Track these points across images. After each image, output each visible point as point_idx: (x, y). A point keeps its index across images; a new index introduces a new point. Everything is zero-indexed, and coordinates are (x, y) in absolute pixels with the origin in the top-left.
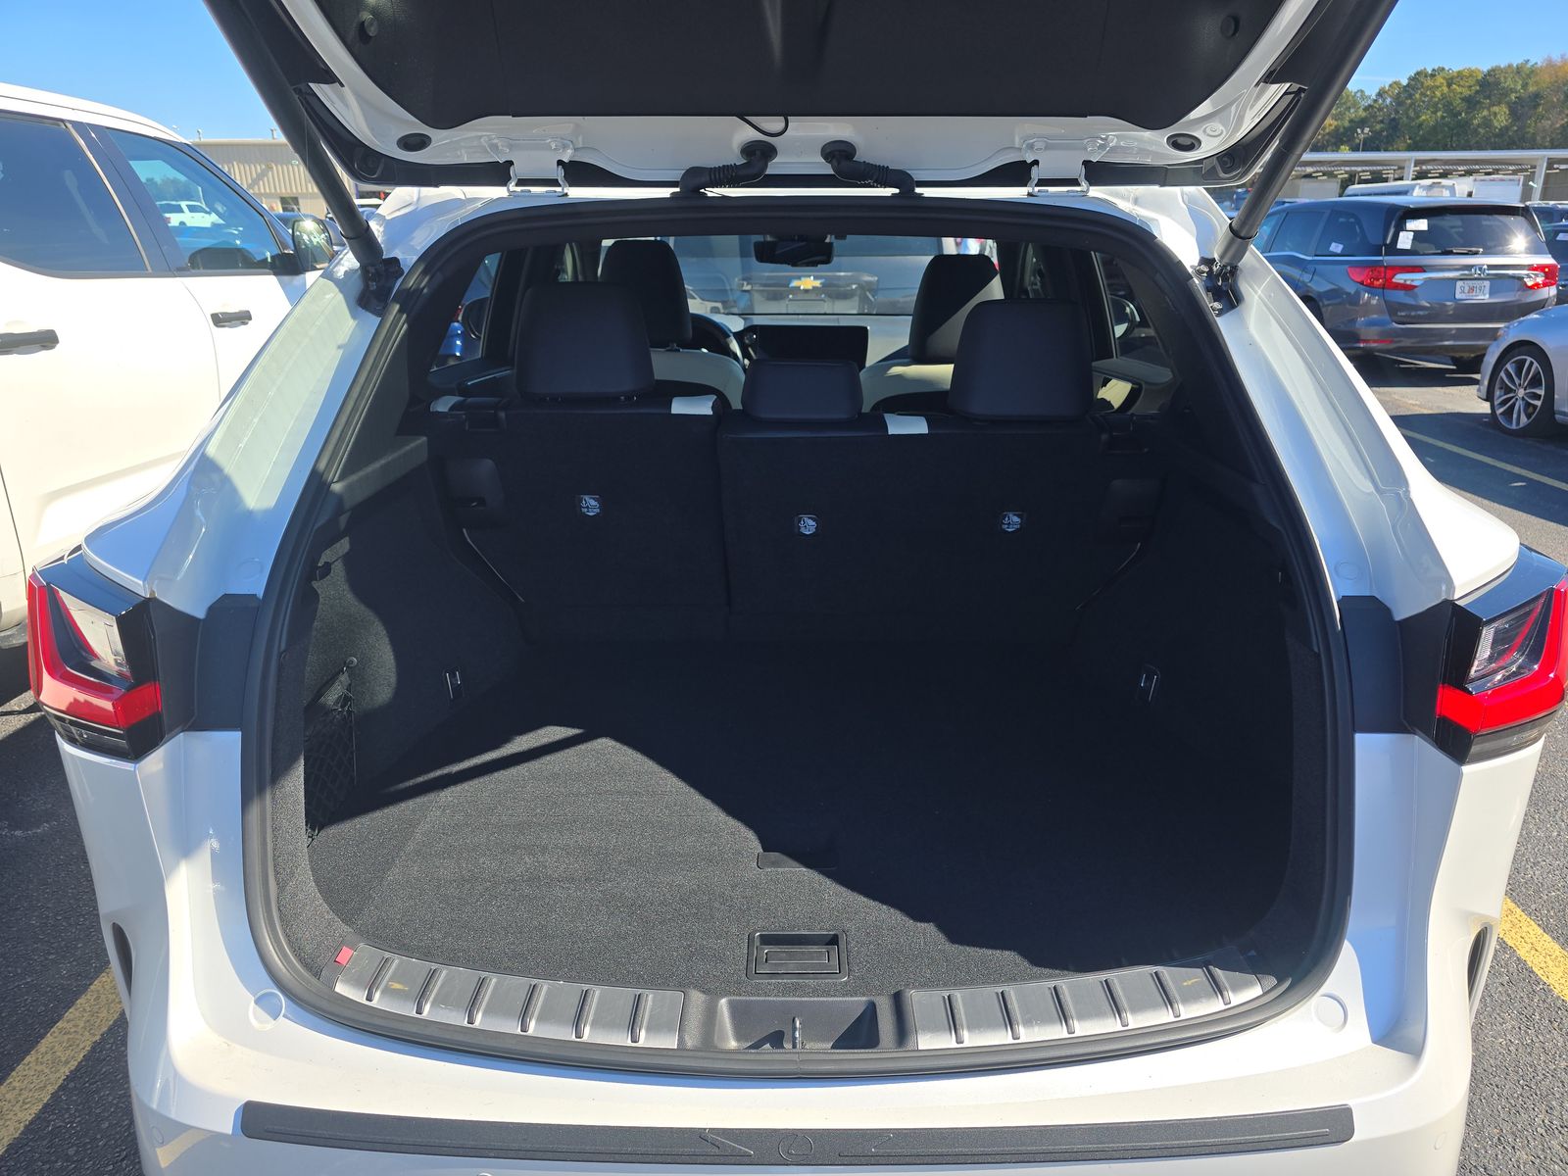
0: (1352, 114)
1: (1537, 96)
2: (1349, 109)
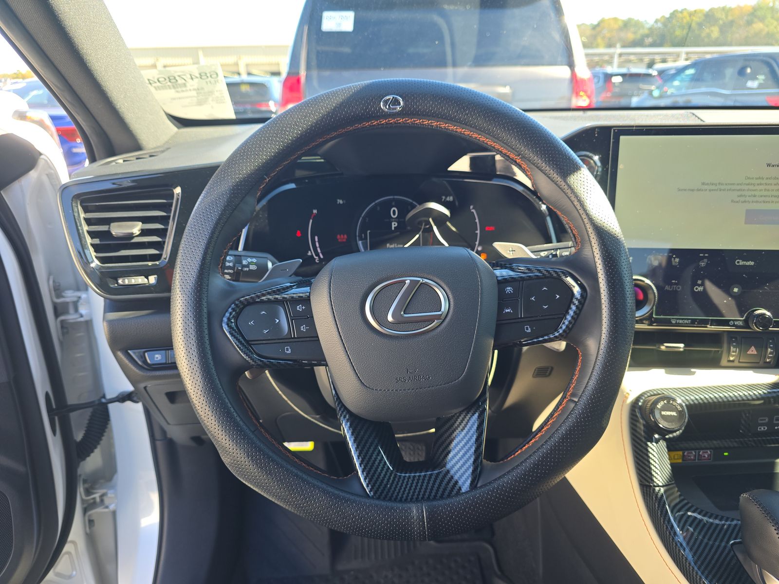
0: (641, 32)
1: (732, 21)
2: (640, 29)
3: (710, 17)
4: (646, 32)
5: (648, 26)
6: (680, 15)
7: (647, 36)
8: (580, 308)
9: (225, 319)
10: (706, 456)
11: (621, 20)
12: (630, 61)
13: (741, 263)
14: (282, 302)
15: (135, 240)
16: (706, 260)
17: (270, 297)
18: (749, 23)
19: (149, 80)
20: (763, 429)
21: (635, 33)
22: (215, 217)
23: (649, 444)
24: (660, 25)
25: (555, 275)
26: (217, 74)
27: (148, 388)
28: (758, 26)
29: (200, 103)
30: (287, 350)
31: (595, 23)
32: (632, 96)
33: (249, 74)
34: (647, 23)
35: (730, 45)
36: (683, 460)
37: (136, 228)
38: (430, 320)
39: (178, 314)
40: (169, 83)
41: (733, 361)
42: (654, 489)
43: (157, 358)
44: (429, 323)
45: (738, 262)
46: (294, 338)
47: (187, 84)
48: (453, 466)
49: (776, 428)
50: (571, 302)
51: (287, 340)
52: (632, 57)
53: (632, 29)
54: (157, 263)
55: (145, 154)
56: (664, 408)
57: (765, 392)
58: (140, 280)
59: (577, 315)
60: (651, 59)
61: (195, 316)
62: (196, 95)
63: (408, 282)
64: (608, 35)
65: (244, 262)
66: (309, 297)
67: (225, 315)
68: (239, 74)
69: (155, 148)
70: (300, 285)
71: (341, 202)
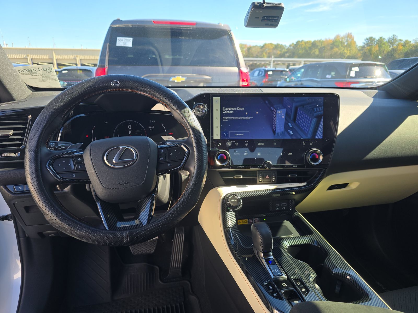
0: (283, 50)
1: (324, 47)
2: (283, 49)
3: (314, 45)
4: (286, 50)
5: (286, 48)
6: (301, 43)
7: (286, 52)
8: (188, 157)
9: (48, 164)
10: (257, 221)
11: (274, 44)
12: (278, 64)
13: (260, 144)
14: (72, 157)
15: (10, 137)
16: (247, 143)
17: (67, 155)
18: (332, 48)
19: (18, 70)
20: (278, 209)
21: (280, 51)
22: (43, 124)
23: (227, 212)
24: (292, 47)
25: (179, 146)
26: (51, 69)
27: (15, 204)
28: (336, 50)
29: (44, 81)
30: (74, 175)
31: (262, 45)
32: (278, 81)
33: (82, 65)
34: (286, 46)
35: (324, 58)
36: (248, 223)
37: (11, 133)
38: (130, 161)
39: (27, 162)
40: (28, 72)
41: (261, 181)
42: (227, 229)
43: (20, 188)
44: (129, 163)
45: (259, 144)
46: (77, 171)
47: (37, 73)
48: (143, 221)
49: (283, 208)
50: (185, 155)
51: (74, 172)
52: (279, 62)
53: (279, 49)
54: (20, 147)
55: (16, 102)
56: (232, 199)
57: (271, 191)
58: (12, 154)
59: (187, 159)
60: (288, 63)
61: (35, 162)
62: (41, 77)
63: (121, 148)
64: (268, 51)
65: (59, 145)
66: (83, 155)
67: (47, 162)
68: (76, 65)
69: (21, 100)
70: (80, 151)
71: (106, 123)
